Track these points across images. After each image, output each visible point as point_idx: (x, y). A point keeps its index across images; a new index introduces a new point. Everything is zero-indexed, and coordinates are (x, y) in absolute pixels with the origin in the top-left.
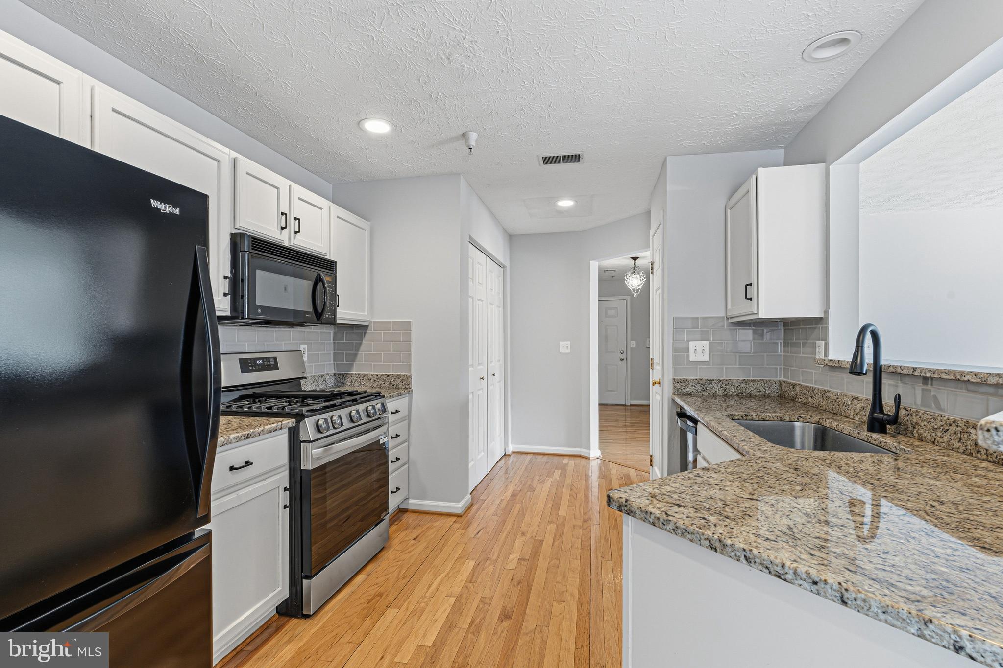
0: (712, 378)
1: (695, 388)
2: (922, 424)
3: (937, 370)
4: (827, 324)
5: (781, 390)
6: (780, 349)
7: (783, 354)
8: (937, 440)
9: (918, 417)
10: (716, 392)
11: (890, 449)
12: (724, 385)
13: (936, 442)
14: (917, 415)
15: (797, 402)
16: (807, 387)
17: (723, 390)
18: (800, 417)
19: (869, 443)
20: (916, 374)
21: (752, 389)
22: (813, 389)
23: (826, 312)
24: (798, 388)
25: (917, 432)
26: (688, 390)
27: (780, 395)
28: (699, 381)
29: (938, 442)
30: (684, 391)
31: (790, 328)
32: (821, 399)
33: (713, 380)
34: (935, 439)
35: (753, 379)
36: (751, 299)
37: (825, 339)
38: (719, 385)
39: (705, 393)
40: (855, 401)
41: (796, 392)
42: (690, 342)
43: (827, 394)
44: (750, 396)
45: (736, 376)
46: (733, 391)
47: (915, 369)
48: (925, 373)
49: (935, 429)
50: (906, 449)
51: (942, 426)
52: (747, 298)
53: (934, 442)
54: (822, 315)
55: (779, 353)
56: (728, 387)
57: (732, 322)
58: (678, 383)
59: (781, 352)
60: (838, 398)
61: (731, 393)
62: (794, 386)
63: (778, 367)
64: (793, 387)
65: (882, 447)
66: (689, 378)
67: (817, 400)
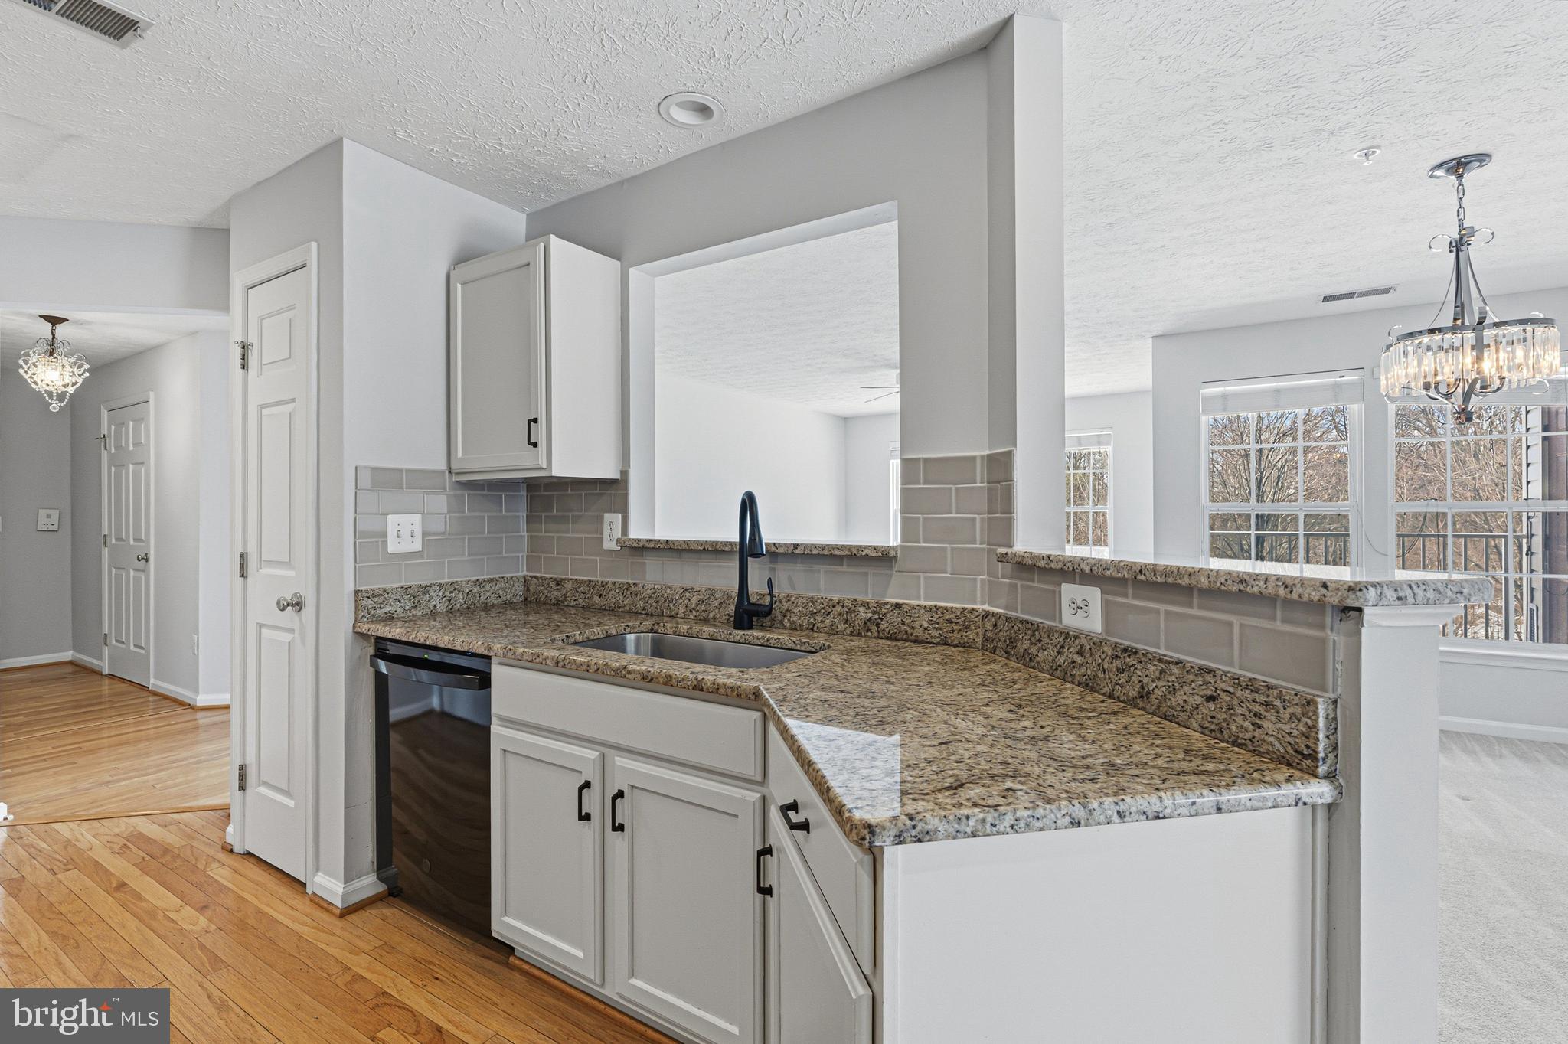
0: (428, 583)
1: (400, 605)
2: (796, 611)
3: (827, 545)
4: (626, 489)
5: (528, 590)
6: (523, 525)
7: (525, 534)
8: (816, 625)
9: (789, 602)
10: (435, 606)
11: (784, 646)
12: (447, 594)
13: (815, 629)
14: (789, 600)
15: (567, 606)
16: (590, 581)
17: (445, 602)
18: (627, 626)
19: (749, 644)
20: (797, 551)
21: (488, 595)
22: (604, 585)
23: (625, 473)
24: (568, 586)
25: (789, 620)
26: (387, 609)
27: (526, 599)
28: (406, 589)
29: (818, 628)
30: (379, 612)
31: (543, 493)
32: (621, 597)
33: (431, 585)
34: (814, 625)
35: (489, 577)
36: (535, 445)
37: (624, 510)
38: (440, 594)
39: (418, 612)
40: (687, 594)
41: (563, 592)
42: (389, 516)
43: (634, 589)
44: (486, 608)
45: (465, 576)
46: (462, 601)
47: (796, 546)
48: (810, 550)
49: (813, 614)
50: (811, 642)
51: (823, 608)
52: (529, 443)
53: (812, 629)
54: (617, 476)
55: (523, 534)
56: (454, 595)
57: (457, 481)
58: (369, 598)
59: (524, 532)
60: (654, 593)
61: (458, 605)
62: (558, 582)
63: (520, 555)
64: (558, 585)
65: (772, 645)
66: (388, 586)
67: (609, 601)
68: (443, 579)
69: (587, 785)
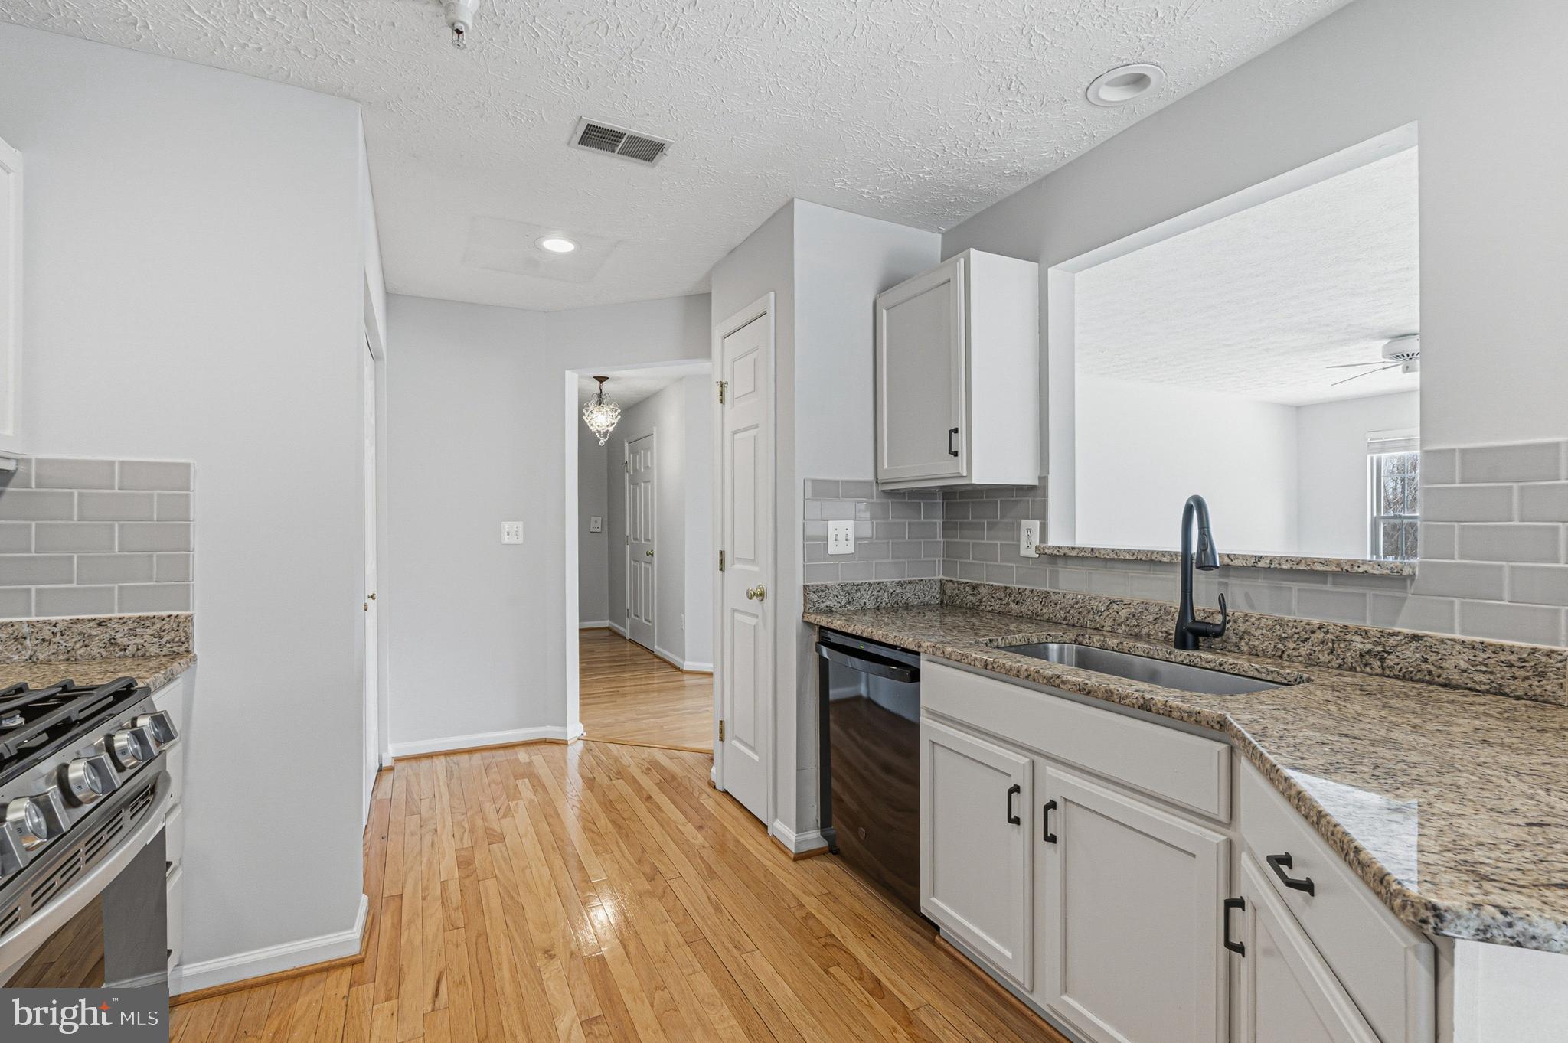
0: (860, 582)
1: (838, 600)
2: (1257, 633)
3: (1303, 558)
4: (1045, 496)
5: (944, 593)
6: (939, 531)
7: (942, 540)
8: (1286, 653)
9: (1249, 623)
10: (865, 603)
11: (1244, 673)
12: (875, 592)
13: (1285, 656)
14: (1247, 621)
15: (983, 611)
16: (1006, 588)
17: (874, 599)
18: (1049, 635)
19: (1195, 666)
20: (1260, 565)
21: (909, 596)
22: (1021, 592)
23: (1043, 479)
24: (984, 591)
25: (1247, 644)
26: (828, 603)
27: (942, 602)
28: (843, 586)
29: (1289, 656)
30: (822, 606)
31: (958, 501)
32: (1039, 605)
33: (861, 584)
34: (1283, 652)
35: (910, 579)
36: (956, 454)
37: (1043, 518)
38: (869, 592)
39: (851, 607)
40: (1115, 606)
41: (979, 597)
42: (829, 522)
43: (1053, 597)
44: (907, 607)
45: (889, 578)
46: (887, 601)
47: (1259, 559)
48: (1279, 564)
49: (1281, 639)
50: (1282, 671)
51: (1296, 633)
52: (950, 452)
53: (1281, 657)
54: (1036, 483)
55: (938, 539)
56: (880, 594)
57: (883, 491)
58: (814, 592)
59: (940, 537)
60: (1077, 603)
61: (884, 604)
62: (974, 587)
63: (937, 560)
64: (973, 589)
65: (1226, 670)
66: (829, 583)
67: (1027, 607)
68: (871, 579)
69: (1016, 789)
